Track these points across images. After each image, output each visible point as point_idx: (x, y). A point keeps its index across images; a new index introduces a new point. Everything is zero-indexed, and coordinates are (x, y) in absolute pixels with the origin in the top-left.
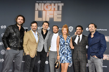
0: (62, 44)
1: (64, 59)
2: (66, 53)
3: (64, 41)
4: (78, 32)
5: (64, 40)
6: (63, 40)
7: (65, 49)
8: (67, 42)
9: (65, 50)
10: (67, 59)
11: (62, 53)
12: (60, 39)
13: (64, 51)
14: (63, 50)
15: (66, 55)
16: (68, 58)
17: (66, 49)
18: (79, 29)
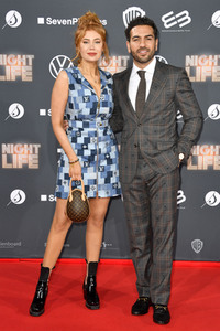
0: (86, 112)
1: (95, 182)
2: (104, 151)
3: (92, 101)
4: (142, 48)
5: (93, 94)
6: (87, 92)
7: (96, 134)
8: (105, 104)
9: (100, 140)
10: (107, 181)
11: (87, 153)
12: (72, 87)
13: (91, 146)
14: (87, 141)
15: (104, 163)
16: (110, 174)
17: (101, 133)
18: (143, 36)
